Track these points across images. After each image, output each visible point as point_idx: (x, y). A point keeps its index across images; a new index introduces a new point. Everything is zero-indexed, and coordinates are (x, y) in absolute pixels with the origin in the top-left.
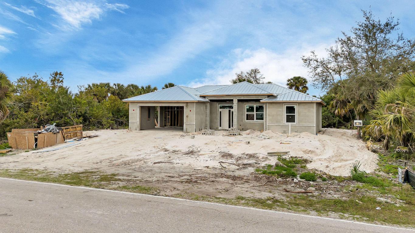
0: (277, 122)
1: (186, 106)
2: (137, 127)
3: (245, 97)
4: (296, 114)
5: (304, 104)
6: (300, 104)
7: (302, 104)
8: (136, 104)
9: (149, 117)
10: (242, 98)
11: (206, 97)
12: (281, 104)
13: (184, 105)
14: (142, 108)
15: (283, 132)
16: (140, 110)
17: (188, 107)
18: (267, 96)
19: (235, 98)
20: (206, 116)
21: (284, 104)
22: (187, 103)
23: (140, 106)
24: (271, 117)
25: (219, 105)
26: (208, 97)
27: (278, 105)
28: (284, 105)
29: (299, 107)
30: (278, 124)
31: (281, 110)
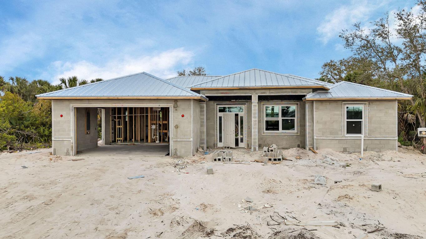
0: (331, 133)
1: (174, 107)
2: (70, 149)
3: (272, 91)
4: (364, 121)
5: (378, 103)
6: (371, 103)
7: (374, 103)
8: (67, 103)
9: (88, 128)
10: (268, 93)
11: (201, 92)
12: (340, 103)
13: (170, 105)
14: (78, 110)
15: (342, 150)
16: (75, 115)
17: (178, 109)
18: (311, 90)
19: (254, 93)
20: (202, 125)
21: (343, 103)
22: (176, 101)
23: (74, 108)
24: (321, 126)
25: (218, 106)
26: (204, 92)
27: (334, 104)
28: (345, 104)
29: (368, 109)
30: (334, 137)
31: (338, 113)
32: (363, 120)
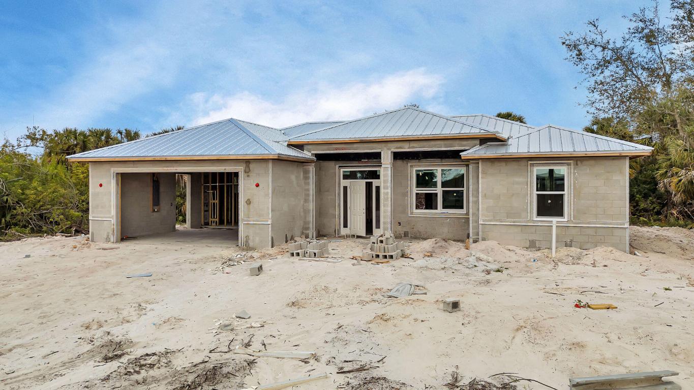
0: (509, 215)
1: (245, 172)
2: (111, 232)
3: (413, 144)
4: (567, 194)
5: (592, 162)
6: (579, 162)
7: (586, 163)
8: (106, 167)
10: (406, 148)
11: (305, 147)
12: (523, 163)
13: (239, 169)
15: (527, 245)
17: (250, 174)
18: (478, 142)
19: (385, 148)
20: (306, 201)
21: (530, 162)
22: (248, 162)
24: (491, 202)
25: (342, 170)
26: (310, 147)
27: (514, 166)
28: (532, 165)
29: (574, 173)
30: (514, 222)
31: (521, 179)
32: (565, 192)
